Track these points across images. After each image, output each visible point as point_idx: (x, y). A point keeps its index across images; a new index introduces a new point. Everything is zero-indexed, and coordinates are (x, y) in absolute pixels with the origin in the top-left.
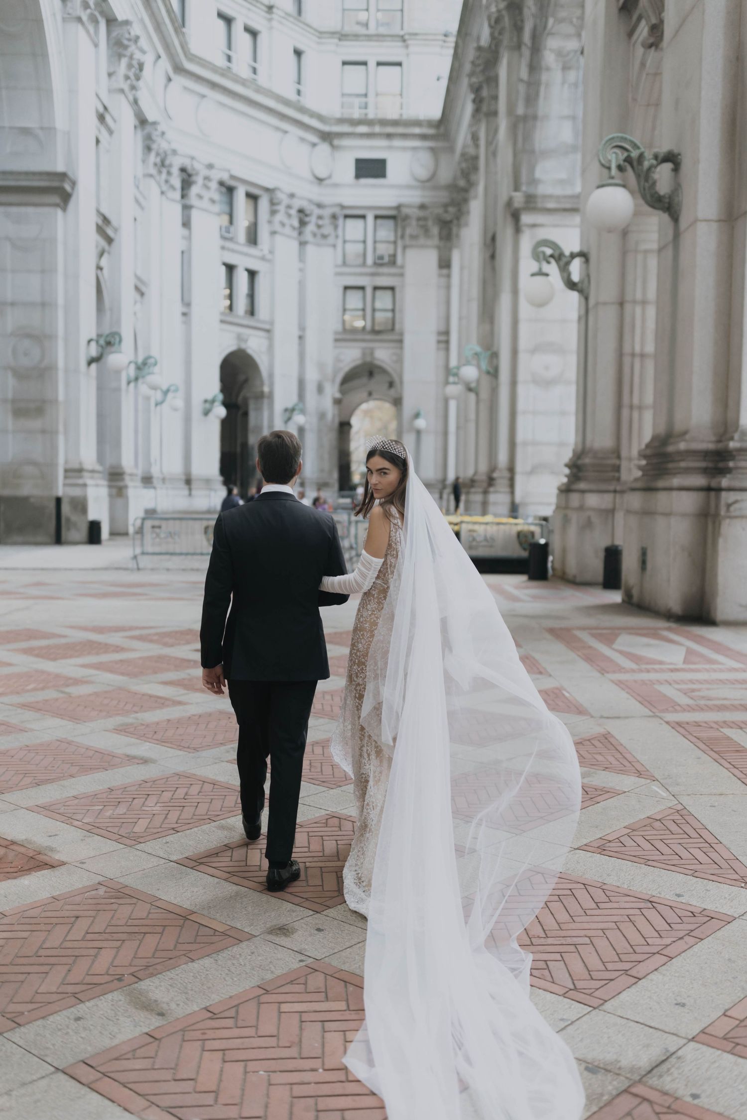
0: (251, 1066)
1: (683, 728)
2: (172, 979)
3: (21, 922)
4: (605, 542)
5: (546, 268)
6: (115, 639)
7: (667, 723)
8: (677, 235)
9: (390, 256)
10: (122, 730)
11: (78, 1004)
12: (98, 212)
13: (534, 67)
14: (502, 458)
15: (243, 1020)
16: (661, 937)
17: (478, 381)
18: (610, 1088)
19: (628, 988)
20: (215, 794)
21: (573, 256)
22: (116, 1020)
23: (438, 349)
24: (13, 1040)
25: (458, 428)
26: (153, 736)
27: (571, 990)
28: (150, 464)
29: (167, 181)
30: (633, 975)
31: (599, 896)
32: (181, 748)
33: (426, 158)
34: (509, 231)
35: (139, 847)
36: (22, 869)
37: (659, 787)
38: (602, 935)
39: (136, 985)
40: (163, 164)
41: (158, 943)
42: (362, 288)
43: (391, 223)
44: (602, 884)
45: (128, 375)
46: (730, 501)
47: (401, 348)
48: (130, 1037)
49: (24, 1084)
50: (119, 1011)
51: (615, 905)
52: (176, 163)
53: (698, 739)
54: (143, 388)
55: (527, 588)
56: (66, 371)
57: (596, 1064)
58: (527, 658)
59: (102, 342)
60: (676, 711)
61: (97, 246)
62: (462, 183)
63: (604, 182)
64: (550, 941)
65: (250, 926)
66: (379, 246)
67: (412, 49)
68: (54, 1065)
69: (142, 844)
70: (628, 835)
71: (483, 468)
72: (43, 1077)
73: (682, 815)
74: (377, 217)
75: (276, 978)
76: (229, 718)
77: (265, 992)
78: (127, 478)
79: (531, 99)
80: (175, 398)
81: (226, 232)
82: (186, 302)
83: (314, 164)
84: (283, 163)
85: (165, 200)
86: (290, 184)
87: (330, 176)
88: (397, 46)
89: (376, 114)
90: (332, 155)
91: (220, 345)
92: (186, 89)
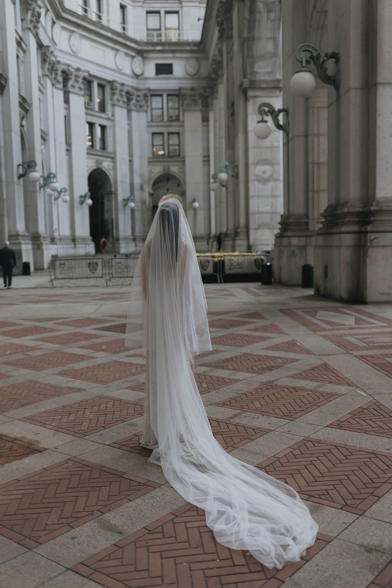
0: (178, 560)
1: (365, 358)
2: (121, 512)
3: (29, 484)
4: (302, 263)
5: (266, 118)
6: (49, 325)
7: (356, 356)
8: (338, 98)
9: (176, 116)
10: (63, 374)
11: (72, 530)
12: (20, 96)
13: (252, 11)
14: (242, 221)
15: (167, 534)
16: (385, 473)
17: (227, 182)
18: (382, 561)
19: (375, 503)
20: (122, 406)
21: (280, 111)
22: (95, 538)
23: (204, 165)
24: (38, 553)
25: (216, 206)
26: (81, 376)
27: (344, 506)
28: (53, 232)
29: (55, 78)
30: (376, 495)
31: (346, 452)
32: (97, 382)
33: (193, 63)
34: (242, 100)
35: (87, 437)
36: (23, 454)
37: (361, 391)
38: (353, 473)
39: (102, 517)
40: (53, 69)
41: (109, 492)
42: (162, 134)
43: (176, 99)
44: (345, 446)
45: (40, 184)
46: (372, 238)
47: (184, 165)
48: (105, 547)
49: (50, 579)
50: (95, 532)
51: (356, 457)
52: (60, 67)
53: (374, 364)
54: (49, 191)
55: (262, 289)
56: (7, 182)
57: (370, 547)
58: (272, 325)
59: (25, 166)
60: (358, 350)
61: (20, 114)
62: (213, 76)
63: (299, 70)
64: (326, 479)
65: (158, 479)
66: (171, 111)
67: (184, 4)
68: (65, 566)
69: (87, 436)
70: (351, 417)
71: (231, 227)
72: (60, 574)
73: (377, 406)
74: (168, 95)
75: (179, 508)
76: (120, 364)
77: (175, 516)
78: (42, 239)
79: (251, 28)
80: (65, 195)
81: (88, 105)
82: (68, 144)
83: (134, 68)
84: (117, 67)
85: (54, 89)
86: (121, 78)
87: (143, 74)
88: (176, 3)
89: (166, 39)
90: (143, 62)
91: (88, 166)
92: (63, 28)
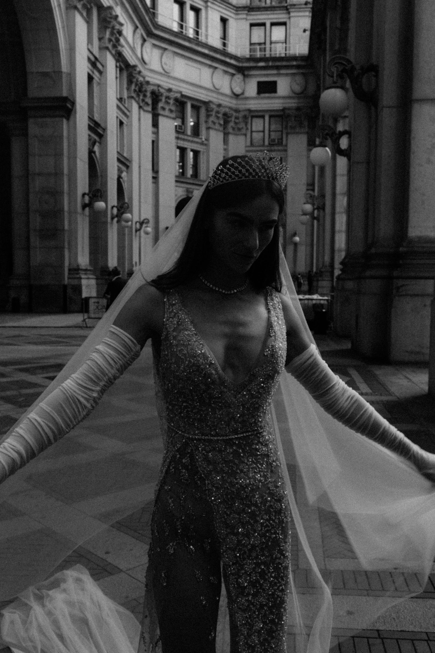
9: (278, 139)
29: (143, 101)
33: (299, 79)
40: (140, 91)
43: (279, 120)
45: (112, 214)
52: (150, 88)
56: (70, 212)
66: (273, 134)
67: (292, 14)
74: (270, 117)
80: (147, 227)
81: (179, 129)
82: (155, 170)
83: (233, 87)
84: (214, 86)
85: (142, 112)
86: (218, 99)
87: (243, 93)
88: (283, 13)
89: (271, 54)
90: (244, 80)
91: (176, 195)
92: (154, 45)
